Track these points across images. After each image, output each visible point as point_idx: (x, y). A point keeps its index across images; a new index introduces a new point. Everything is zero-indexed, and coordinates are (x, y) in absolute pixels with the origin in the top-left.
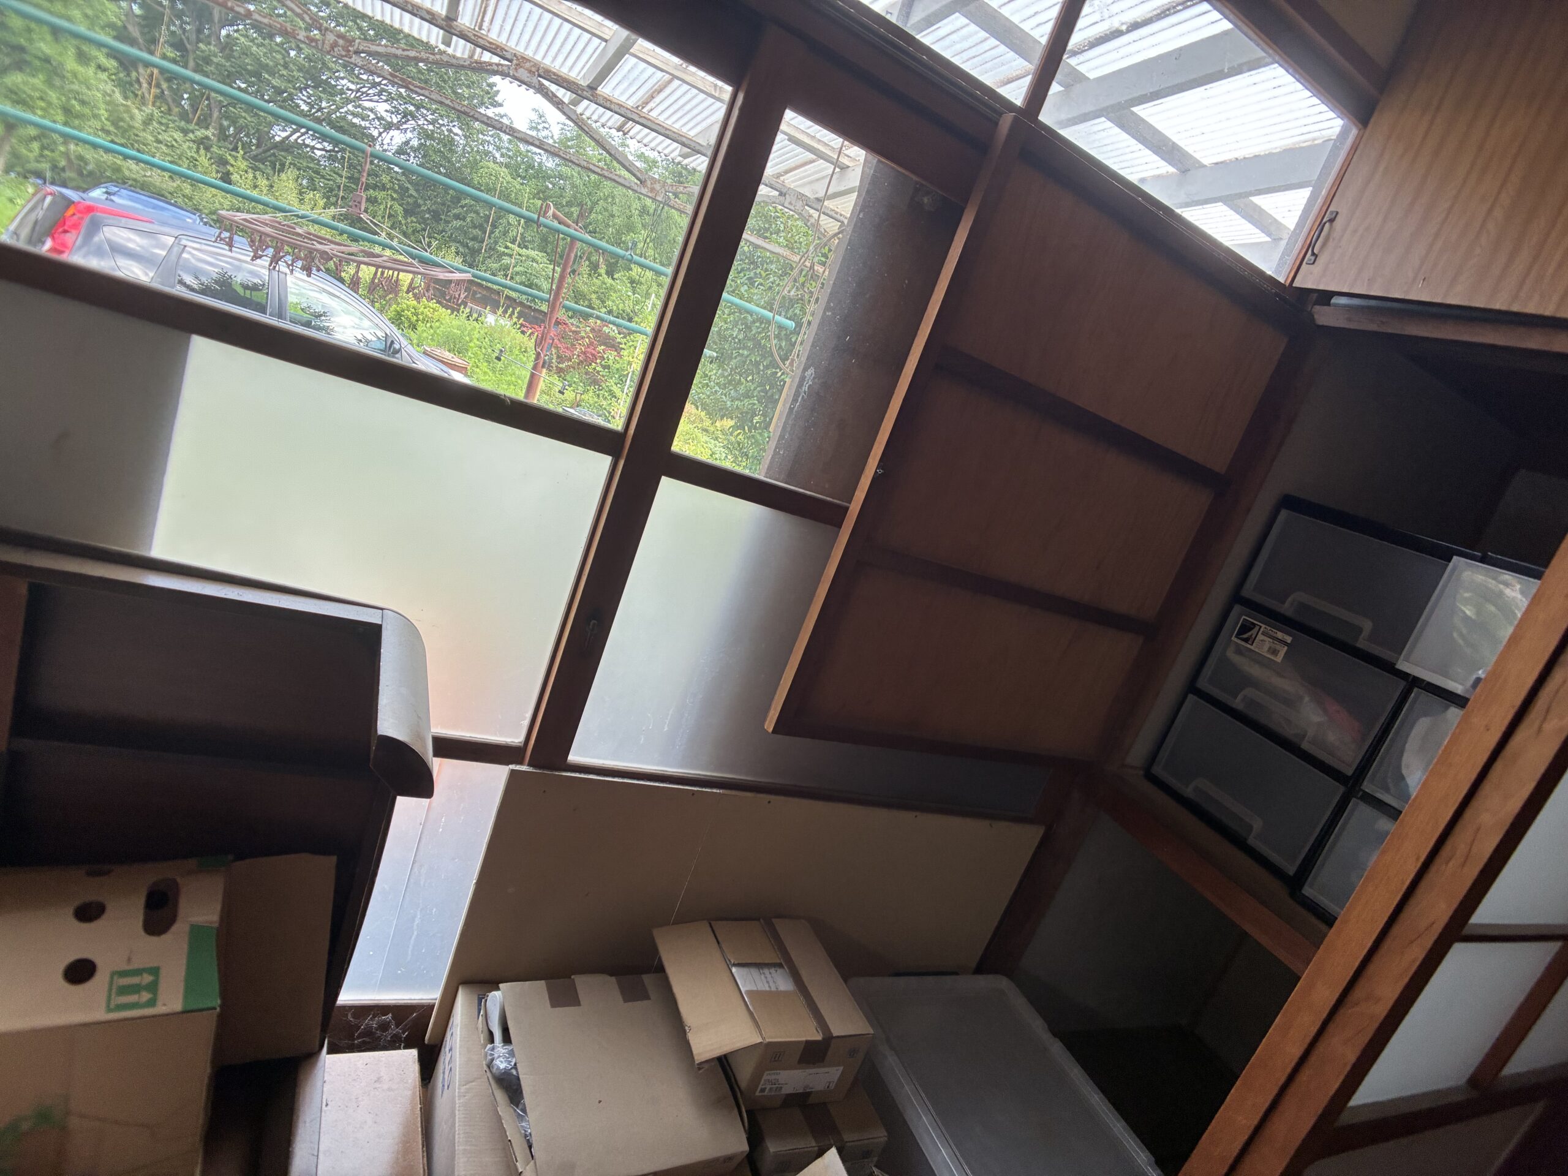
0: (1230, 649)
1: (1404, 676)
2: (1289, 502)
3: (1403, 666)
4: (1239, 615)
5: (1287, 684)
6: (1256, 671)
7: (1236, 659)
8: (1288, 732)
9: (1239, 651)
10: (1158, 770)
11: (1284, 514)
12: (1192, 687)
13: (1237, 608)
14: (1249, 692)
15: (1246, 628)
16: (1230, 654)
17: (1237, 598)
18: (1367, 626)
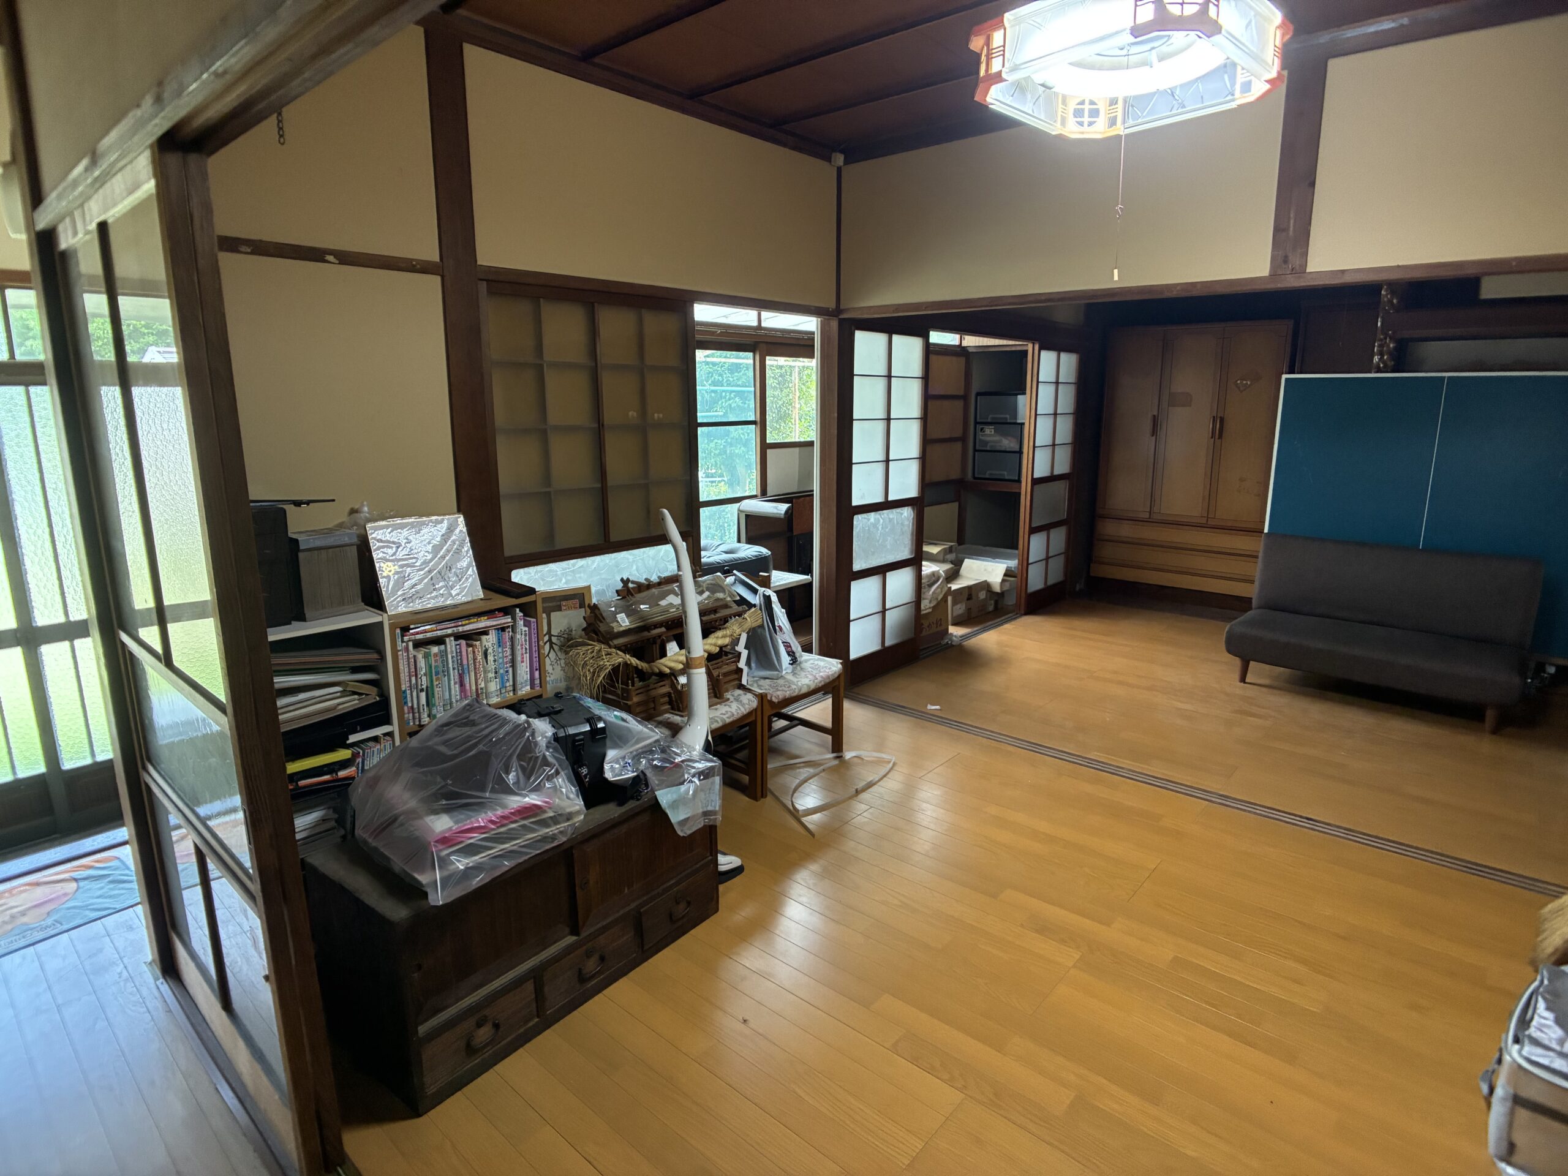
0: (980, 436)
1: (1019, 424)
2: (978, 394)
3: (1019, 421)
4: (979, 427)
5: (997, 438)
6: (988, 439)
7: (983, 438)
8: (1003, 449)
9: (982, 436)
10: (976, 476)
11: (979, 397)
12: (975, 450)
13: (978, 426)
14: (989, 444)
15: (982, 429)
16: (981, 437)
17: (976, 423)
18: (1008, 416)
